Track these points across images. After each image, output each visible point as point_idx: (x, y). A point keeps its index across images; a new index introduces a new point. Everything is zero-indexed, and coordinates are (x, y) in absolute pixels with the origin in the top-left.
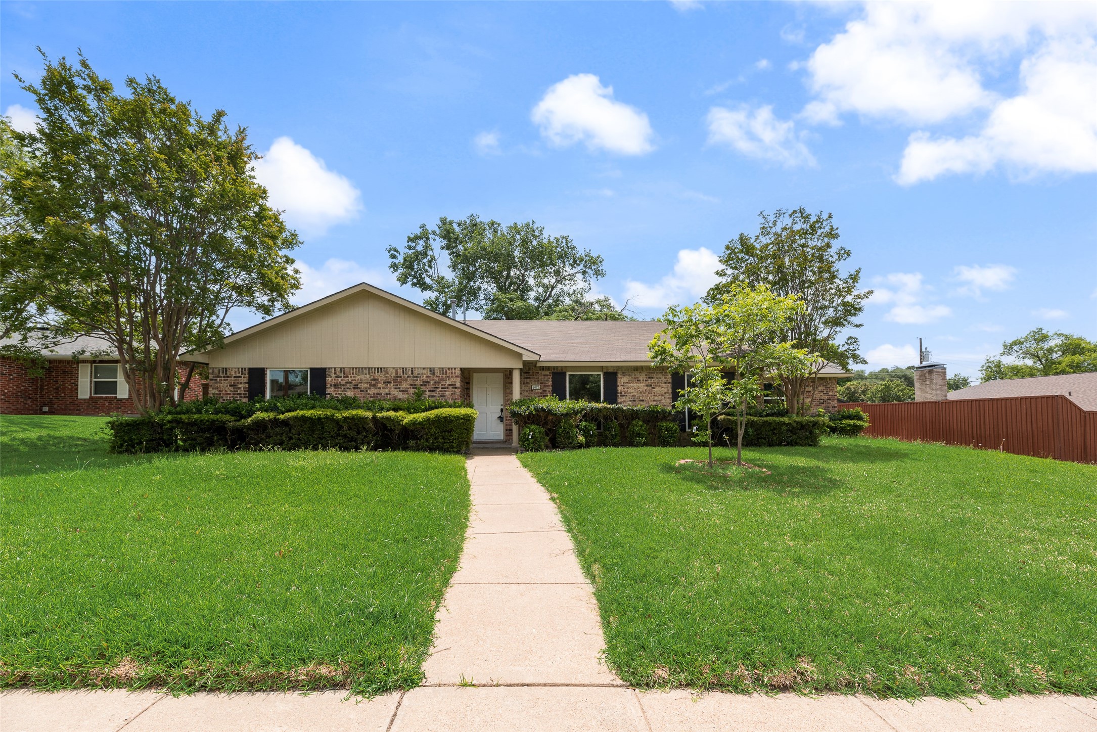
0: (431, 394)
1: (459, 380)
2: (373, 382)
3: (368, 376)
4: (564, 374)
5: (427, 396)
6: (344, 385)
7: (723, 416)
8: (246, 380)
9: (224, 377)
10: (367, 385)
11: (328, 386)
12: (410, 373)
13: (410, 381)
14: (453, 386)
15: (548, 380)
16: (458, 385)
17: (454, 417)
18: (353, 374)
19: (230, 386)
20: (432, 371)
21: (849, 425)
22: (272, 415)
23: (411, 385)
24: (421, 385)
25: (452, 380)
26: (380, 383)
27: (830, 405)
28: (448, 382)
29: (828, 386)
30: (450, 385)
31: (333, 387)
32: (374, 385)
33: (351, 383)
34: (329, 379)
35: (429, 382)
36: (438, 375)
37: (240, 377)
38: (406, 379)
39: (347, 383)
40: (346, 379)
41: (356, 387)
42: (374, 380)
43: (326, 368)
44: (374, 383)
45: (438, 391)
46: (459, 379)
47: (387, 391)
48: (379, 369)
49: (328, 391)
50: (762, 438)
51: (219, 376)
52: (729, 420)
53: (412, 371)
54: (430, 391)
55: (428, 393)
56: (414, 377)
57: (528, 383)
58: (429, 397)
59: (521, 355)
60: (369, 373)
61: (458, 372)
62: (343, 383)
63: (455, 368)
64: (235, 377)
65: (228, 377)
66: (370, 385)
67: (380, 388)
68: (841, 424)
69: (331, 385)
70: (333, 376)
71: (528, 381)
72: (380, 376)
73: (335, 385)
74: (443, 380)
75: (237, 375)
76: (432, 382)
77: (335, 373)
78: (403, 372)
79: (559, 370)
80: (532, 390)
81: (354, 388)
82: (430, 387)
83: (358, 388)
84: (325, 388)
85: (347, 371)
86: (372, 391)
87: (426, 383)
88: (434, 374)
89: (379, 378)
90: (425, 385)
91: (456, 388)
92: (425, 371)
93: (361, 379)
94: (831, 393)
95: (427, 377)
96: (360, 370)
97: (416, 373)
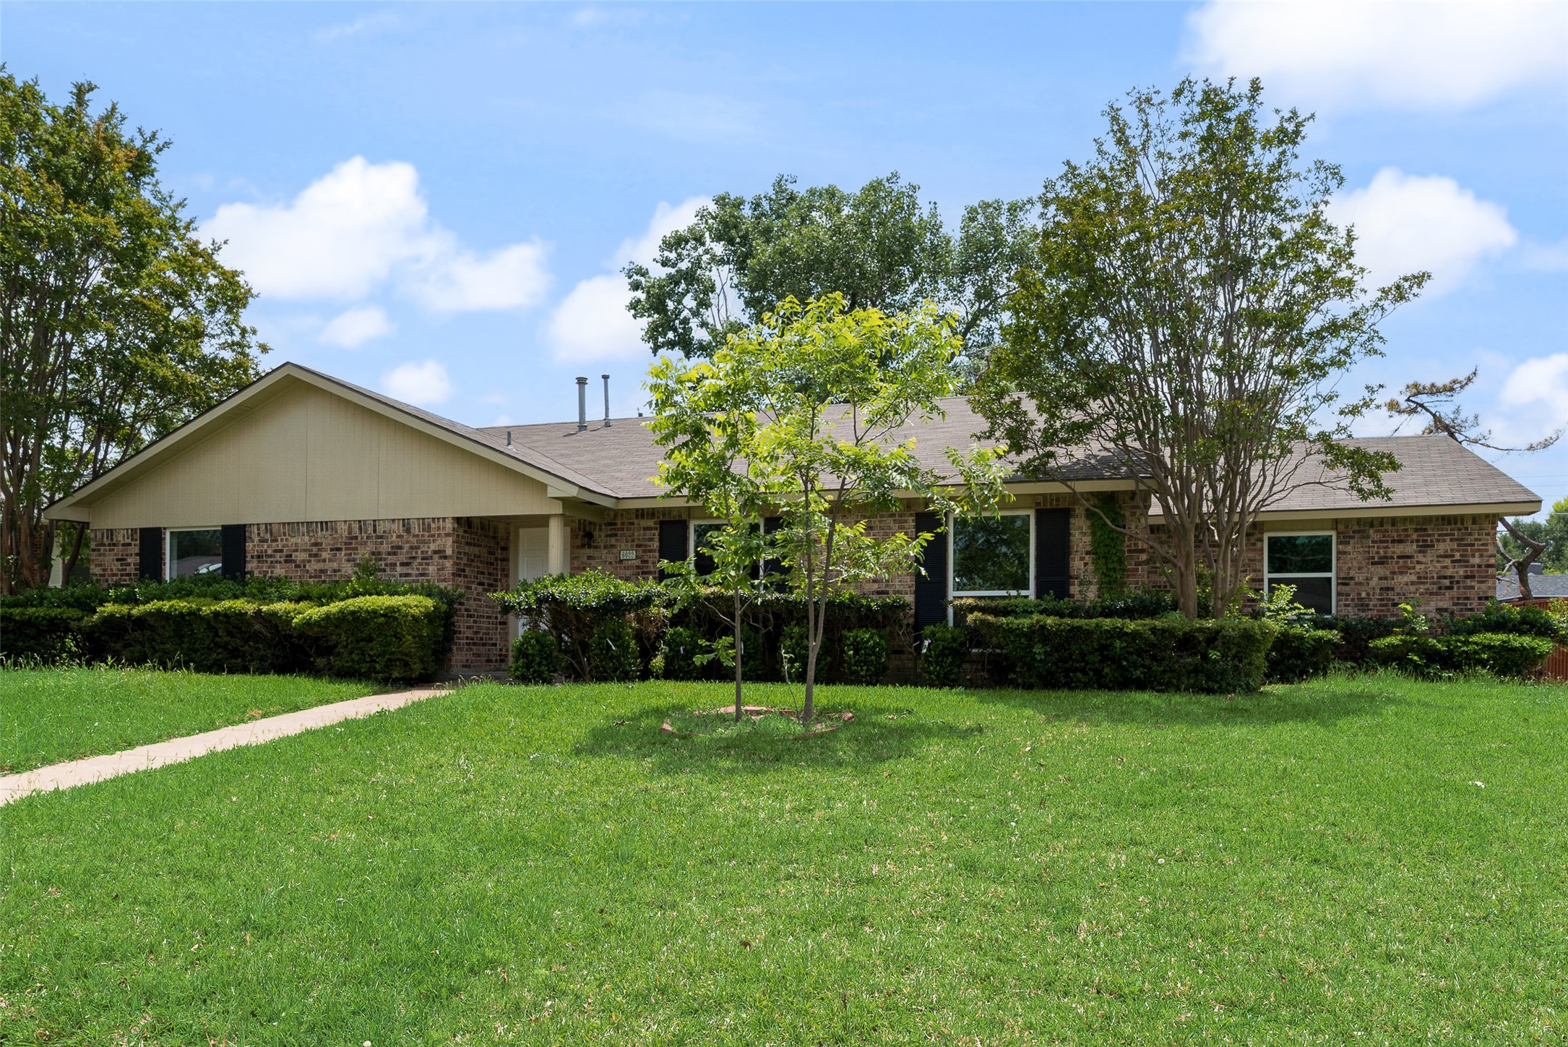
0: (405, 570)
1: (450, 541)
2: (315, 549)
3: (307, 538)
4: (683, 525)
5: (397, 574)
6: (271, 556)
7: (976, 613)
8: (137, 550)
9: (109, 545)
10: (304, 556)
11: (249, 556)
12: (370, 529)
13: (371, 547)
14: (440, 553)
15: (651, 540)
16: (449, 552)
17: (367, 611)
18: (285, 534)
19: (118, 560)
20: (406, 523)
21: (1490, 647)
22: (125, 609)
23: (373, 553)
24: (389, 554)
25: (439, 542)
26: (325, 550)
27: (1471, 594)
28: (433, 547)
29: (1469, 540)
30: (435, 552)
31: (255, 560)
32: (316, 555)
33: (281, 551)
34: (249, 546)
35: (400, 548)
36: (417, 532)
37: (129, 545)
38: (365, 543)
39: (275, 551)
40: (274, 544)
41: (289, 559)
42: (316, 544)
43: (245, 525)
44: (315, 551)
45: (415, 563)
46: (450, 539)
47: (335, 565)
48: (324, 525)
49: (249, 567)
50: (1076, 670)
51: (103, 545)
52: (989, 624)
53: (375, 526)
54: (402, 564)
55: (399, 569)
56: (378, 537)
57: (613, 546)
58: (401, 575)
59: (543, 487)
60: (308, 532)
61: (449, 526)
62: (270, 552)
63: (444, 519)
64: (123, 545)
65: (114, 545)
66: (310, 556)
67: (324, 561)
68: (1466, 643)
69: (252, 557)
70: (256, 539)
71: (613, 541)
72: (323, 537)
73: (258, 557)
74: (424, 542)
75: (127, 541)
76: (406, 547)
77: (259, 534)
78: (360, 528)
79: (674, 516)
80: (621, 561)
81: (286, 561)
82: (402, 557)
83: (291, 561)
84: (245, 562)
85: (275, 529)
86: (313, 566)
87: (396, 549)
88: (408, 531)
89: (324, 541)
90: (395, 554)
91: (445, 557)
92: (395, 526)
93: (296, 544)
94: (1476, 561)
95: (398, 537)
96: (293, 526)
97: (380, 529)
